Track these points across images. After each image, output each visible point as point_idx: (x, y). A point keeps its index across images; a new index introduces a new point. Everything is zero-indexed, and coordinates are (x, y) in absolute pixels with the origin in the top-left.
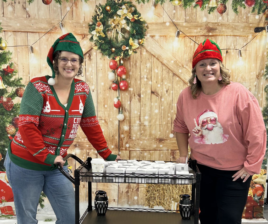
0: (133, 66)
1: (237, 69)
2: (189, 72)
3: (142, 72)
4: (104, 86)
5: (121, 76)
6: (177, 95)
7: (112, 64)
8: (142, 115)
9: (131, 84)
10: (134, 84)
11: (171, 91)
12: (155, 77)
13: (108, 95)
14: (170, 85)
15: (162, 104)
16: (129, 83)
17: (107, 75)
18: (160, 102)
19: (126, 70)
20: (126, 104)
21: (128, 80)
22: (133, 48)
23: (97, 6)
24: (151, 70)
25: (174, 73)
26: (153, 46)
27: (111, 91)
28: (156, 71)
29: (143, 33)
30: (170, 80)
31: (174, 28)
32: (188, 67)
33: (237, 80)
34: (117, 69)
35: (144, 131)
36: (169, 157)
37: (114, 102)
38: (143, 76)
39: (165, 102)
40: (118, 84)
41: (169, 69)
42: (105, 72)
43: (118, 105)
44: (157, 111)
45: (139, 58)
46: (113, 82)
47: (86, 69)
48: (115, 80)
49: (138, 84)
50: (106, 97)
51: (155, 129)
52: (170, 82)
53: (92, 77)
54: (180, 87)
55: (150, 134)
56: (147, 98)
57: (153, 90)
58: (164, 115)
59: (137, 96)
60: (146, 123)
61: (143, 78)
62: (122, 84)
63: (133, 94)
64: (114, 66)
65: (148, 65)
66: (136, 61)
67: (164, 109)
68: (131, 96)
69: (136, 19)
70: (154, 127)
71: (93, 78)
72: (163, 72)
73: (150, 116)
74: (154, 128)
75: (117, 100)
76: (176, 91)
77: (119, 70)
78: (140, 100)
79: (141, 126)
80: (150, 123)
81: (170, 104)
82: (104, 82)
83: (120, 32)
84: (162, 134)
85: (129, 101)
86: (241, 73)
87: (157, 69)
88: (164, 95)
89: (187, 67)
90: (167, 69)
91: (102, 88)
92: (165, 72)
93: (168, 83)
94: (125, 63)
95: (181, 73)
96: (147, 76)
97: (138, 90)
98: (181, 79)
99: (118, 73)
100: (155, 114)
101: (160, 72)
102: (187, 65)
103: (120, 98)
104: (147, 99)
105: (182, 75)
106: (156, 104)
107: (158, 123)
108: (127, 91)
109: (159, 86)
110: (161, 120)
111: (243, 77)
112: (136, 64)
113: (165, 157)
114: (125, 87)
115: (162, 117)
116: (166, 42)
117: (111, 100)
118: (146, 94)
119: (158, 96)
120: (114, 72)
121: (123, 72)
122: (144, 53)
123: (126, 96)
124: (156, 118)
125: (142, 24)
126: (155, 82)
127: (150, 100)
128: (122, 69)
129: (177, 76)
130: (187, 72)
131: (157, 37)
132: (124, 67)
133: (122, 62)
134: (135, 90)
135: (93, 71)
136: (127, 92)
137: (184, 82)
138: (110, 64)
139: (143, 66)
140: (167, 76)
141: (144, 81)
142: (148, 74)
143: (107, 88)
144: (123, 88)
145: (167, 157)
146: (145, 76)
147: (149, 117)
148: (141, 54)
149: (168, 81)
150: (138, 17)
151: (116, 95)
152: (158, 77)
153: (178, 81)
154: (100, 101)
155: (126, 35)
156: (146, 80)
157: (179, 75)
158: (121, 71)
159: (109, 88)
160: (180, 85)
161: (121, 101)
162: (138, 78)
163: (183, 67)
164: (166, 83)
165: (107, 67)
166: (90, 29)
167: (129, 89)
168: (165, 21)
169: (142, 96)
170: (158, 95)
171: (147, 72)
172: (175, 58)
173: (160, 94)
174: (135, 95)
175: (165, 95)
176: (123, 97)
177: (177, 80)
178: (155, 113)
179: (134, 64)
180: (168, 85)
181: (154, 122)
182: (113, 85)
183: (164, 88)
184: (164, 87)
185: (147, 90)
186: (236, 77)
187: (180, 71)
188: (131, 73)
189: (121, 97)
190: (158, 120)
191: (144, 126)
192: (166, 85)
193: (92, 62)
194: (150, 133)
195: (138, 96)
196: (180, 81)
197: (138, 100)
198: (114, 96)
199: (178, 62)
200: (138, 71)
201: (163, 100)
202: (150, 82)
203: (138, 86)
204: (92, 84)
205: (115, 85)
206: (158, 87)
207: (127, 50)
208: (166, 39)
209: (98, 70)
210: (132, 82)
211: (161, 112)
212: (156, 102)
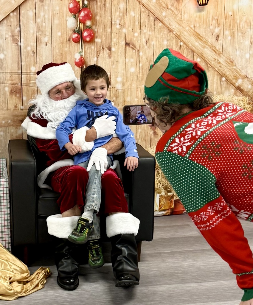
0: (101, 8)
1: (240, 10)
2: (175, 15)
3: (113, 17)
4: (61, 37)
5: (85, 22)
6: (159, 47)
7: (72, 6)
8: (112, 75)
9: (98, 33)
10: (103, 33)
11: (152, 41)
12: (130, 23)
13: (66, 49)
14: (150, 33)
15: (140, 59)
16: (96, 32)
17: (65, 22)
18: (137, 57)
19: (91, 14)
20: (92, 61)
21: (94, 27)
24: (125, 13)
25: (156, 16)
27: (70, 44)
28: (132, 14)
30: (151, 26)
32: (174, 8)
33: (240, 25)
34: (79, 12)
35: (116, 97)
36: (149, 132)
37: (76, 59)
38: (115, 22)
39: (144, 57)
40: (81, 34)
41: (150, 11)
42: (63, 17)
43: (80, 63)
44: (133, 70)
46: (74, 30)
47: (37, 13)
48: (77, 28)
49: (108, 33)
50: (64, 53)
51: (131, 95)
52: (151, 28)
53: (44, 24)
54: (164, 36)
55: (123, 102)
56: (120, 52)
57: (128, 41)
58: (142, 74)
59: (106, 49)
60: (119, 87)
61: (114, 24)
62: (85, 34)
63: (102, 47)
64: (75, 8)
65: (122, 6)
66: (105, 1)
67: (142, 66)
68: (98, 49)
70: (129, 91)
71: (47, 26)
72: (142, 15)
73: (125, 77)
74: (129, 94)
75: (80, 56)
76: (158, 41)
77: (82, 14)
78: (110, 56)
79: (112, 91)
80: (123, 86)
81: (151, 60)
82: (61, 31)
84: (140, 101)
85: (95, 57)
86: (245, 15)
87: (134, 12)
88: (142, 48)
89: (172, 8)
90: (148, 12)
91: (58, 40)
92: (143, 15)
93: (148, 30)
94: (91, 4)
95: (165, 17)
96: (120, 21)
97: (108, 41)
98: (164, 24)
99: (81, 18)
100: (131, 74)
101: (137, 16)
102: (172, 6)
103: (83, 54)
104: (119, 54)
105: (167, 19)
106: (132, 60)
107: (134, 85)
108: (92, 43)
109: (136, 34)
110: (138, 81)
111: (248, 21)
112: (104, 5)
113: (144, 132)
114: (89, 38)
115: (140, 78)
117: (71, 57)
118: (118, 46)
119: (135, 49)
120: (75, 17)
121: (88, 17)
123: (92, 49)
124: (131, 79)
126: (130, 29)
127: (123, 54)
128: (86, 12)
129: (160, 21)
130: (172, 16)
132: (89, 10)
133: (86, 2)
134: (104, 42)
135: (46, 16)
136: (94, 44)
137: (168, 29)
138: (69, 6)
139: (114, 8)
140: (147, 21)
141: (116, 28)
142: (122, 19)
143: (66, 40)
144: (88, 39)
145: (147, 133)
146: (118, 22)
147: (122, 78)
149: (148, 28)
151: (78, 50)
152: (134, 22)
153: (161, 28)
154: (56, 57)
156: (118, 26)
157: (163, 20)
158: (85, 16)
159: (68, 39)
160: (163, 33)
161: (85, 56)
162: (108, 25)
163: (168, 8)
164: (145, 31)
165: (66, 10)
167: (96, 40)
169: (113, 49)
170: (135, 47)
171: (120, 15)
173: (137, 47)
174: (103, 48)
175: (144, 47)
176: (87, 51)
177: (159, 26)
178: (131, 72)
179: (102, 6)
180: (148, 33)
181: (129, 86)
182: (74, 35)
183: (143, 38)
184: (143, 36)
185: (120, 41)
186: (238, 21)
187: (164, 14)
188: (98, 18)
189: (85, 52)
190: (135, 82)
191: (117, 90)
192: (145, 34)
193: (45, 3)
194: (123, 100)
195: (108, 49)
196: (164, 28)
197: (107, 55)
198: (75, 51)
200: (108, 14)
201: (141, 54)
202: (124, 30)
203: (108, 35)
204: (45, 35)
205: (76, 35)
206: (135, 37)
209: (53, 14)
210: (99, 30)
211: (138, 71)
212: (132, 58)
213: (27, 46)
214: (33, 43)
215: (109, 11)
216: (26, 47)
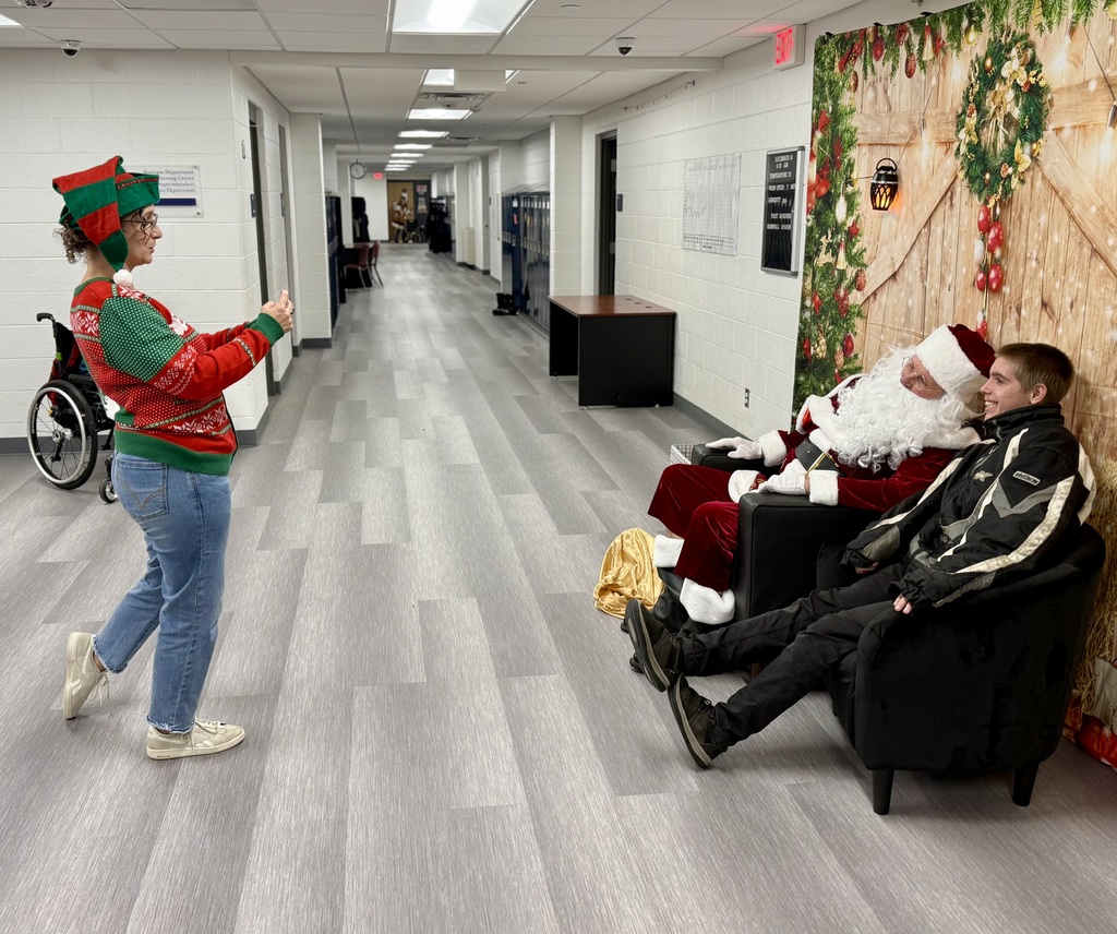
0: (1015, 222)
3: (1029, 242)
4: (966, 277)
5: (994, 251)
6: (1094, 322)
7: (982, 217)
9: (1007, 276)
10: (1014, 276)
11: (1082, 304)
12: (1051, 256)
13: (969, 302)
14: (1080, 286)
16: (1005, 272)
17: (972, 249)
19: (1002, 235)
20: (995, 331)
21: (1003, 262)
22: (1021, 169)
23: (972, 62)
24: (1047, 235)
25: (1095, 245)
26: (1057, 160)
27: (974, 292)
29: (1041, 123)
30: (1083, 268)
31: (1107, 95)
34: (989, 230)
37: (977, 324)
38: (1031, 254)
39: (1065, 340)
40: (987, 274)
41: (1085, 233)
42: (970, 238)
45: (1028, 198)
46: (980, 266)
48: (983, 262)
49: (1019, 278)
53: (950, 251)
54: (1107, 297)
56: (1031, 320)
57: (1046, 300)
59: (1015, 310)
61: (1030, 258)
62: (992, 275)
63: (1009, 306)
64: (985, 222)
65: (1043, 219)
66: (1022, 208)
68: (1005, 309)
69: (1033, 80)
71: (952, 254)
75: (982, 319)
77: (992, 234)
78: (1018, 326)
81: (1075, 349)
82: (966, 266)
83: (1001, 127)
85: (999, 325)
87: (1059, 233)
88: (1064, 318)
90: (1080, 234)
91: (962, 282)
92: (1072, 243)
93: (1076, 278)
95: (1112, 248)
96: (1039, 252)
97: (1018, 294)
98: (1108, 267)
99: (990, 242)
101: (1064, 243)
103: (986, 315)
104: (1031, 324)
109: (1058, 285)
112: (1020, 217)
114: (996, 283)
116: (1084, 145)
117: (973, 318)
118: (1031, 307)
119: (1053, 317)
120: (983, 240)
121: (998, 240)
122: (1039, 183)
123: (997, 308)
125: (1041, 96)
126: (1050, 271)
127: (1037, 325)
128: (997, 231)
129: (1100, 257)
131: (1067, 133)
132: (1001, 226)
133: (998, 211)
135: (953, 236)
136: (1000, 297)
138: (979, 217)
140: (1076, 255)
141: (1031, 268)
142: (1040, 247)
144: (994, 286)
146: (1035, 254)
148: (1032, 184)
149: (1077, 271)
150: (1036, 76)
151: (981, 306)
152: (1058, 257)
153: (1100, 274)
155: (1012, 134)
156: (1034, 264)
157: (1107, 256)
158: (995, 238)
159: (971, 283)
160: (1106, 288)
161: (988, 321)
162: (1022, 259)
164: (1071, 279)
165: (975, 225)
166: (957, 126)
167: (1003, 290)
168: (1087, 78)
169: (1023, 312)
170: (1054, 313)
171: (1038, 240)
172: (1101, 196)
173: (1057, 314)
174: (1010, 309)
175: (1066, 315)
176: (991, 310)
179: (1017, 217)
180: (1077, 283)
182: (979, 276)
185: (1033, 297)
187: (1111, 242)
188: (1010, 243)
189: (989, 311)
192: (1071, 285)
193: (954, 212)
195: (1017, 311)
196: (1108, 275)
197: (1014, 324)
199: (1107, 211)
200: (1024, 237)
201: (1060, 330)
202: (1042, 274)
203: (1019, 282)
206: (1056, 290)
207: (1009, 177)
208: (1085, 136)
209: (961, 233)
210: (1009, 268)
212: (1047, 337)
213: (932, 287)
214: (937, 285)
215: (1024, 231)
216: (930, 291)
